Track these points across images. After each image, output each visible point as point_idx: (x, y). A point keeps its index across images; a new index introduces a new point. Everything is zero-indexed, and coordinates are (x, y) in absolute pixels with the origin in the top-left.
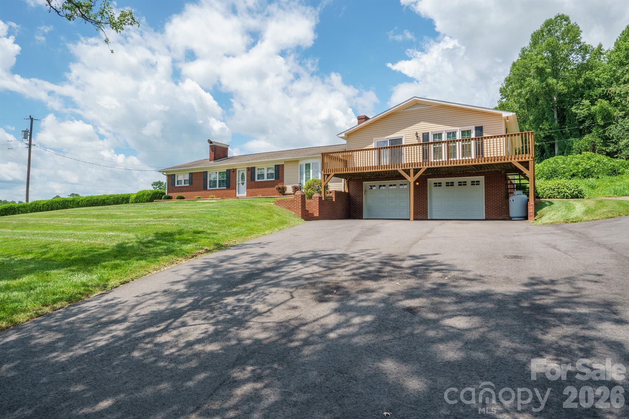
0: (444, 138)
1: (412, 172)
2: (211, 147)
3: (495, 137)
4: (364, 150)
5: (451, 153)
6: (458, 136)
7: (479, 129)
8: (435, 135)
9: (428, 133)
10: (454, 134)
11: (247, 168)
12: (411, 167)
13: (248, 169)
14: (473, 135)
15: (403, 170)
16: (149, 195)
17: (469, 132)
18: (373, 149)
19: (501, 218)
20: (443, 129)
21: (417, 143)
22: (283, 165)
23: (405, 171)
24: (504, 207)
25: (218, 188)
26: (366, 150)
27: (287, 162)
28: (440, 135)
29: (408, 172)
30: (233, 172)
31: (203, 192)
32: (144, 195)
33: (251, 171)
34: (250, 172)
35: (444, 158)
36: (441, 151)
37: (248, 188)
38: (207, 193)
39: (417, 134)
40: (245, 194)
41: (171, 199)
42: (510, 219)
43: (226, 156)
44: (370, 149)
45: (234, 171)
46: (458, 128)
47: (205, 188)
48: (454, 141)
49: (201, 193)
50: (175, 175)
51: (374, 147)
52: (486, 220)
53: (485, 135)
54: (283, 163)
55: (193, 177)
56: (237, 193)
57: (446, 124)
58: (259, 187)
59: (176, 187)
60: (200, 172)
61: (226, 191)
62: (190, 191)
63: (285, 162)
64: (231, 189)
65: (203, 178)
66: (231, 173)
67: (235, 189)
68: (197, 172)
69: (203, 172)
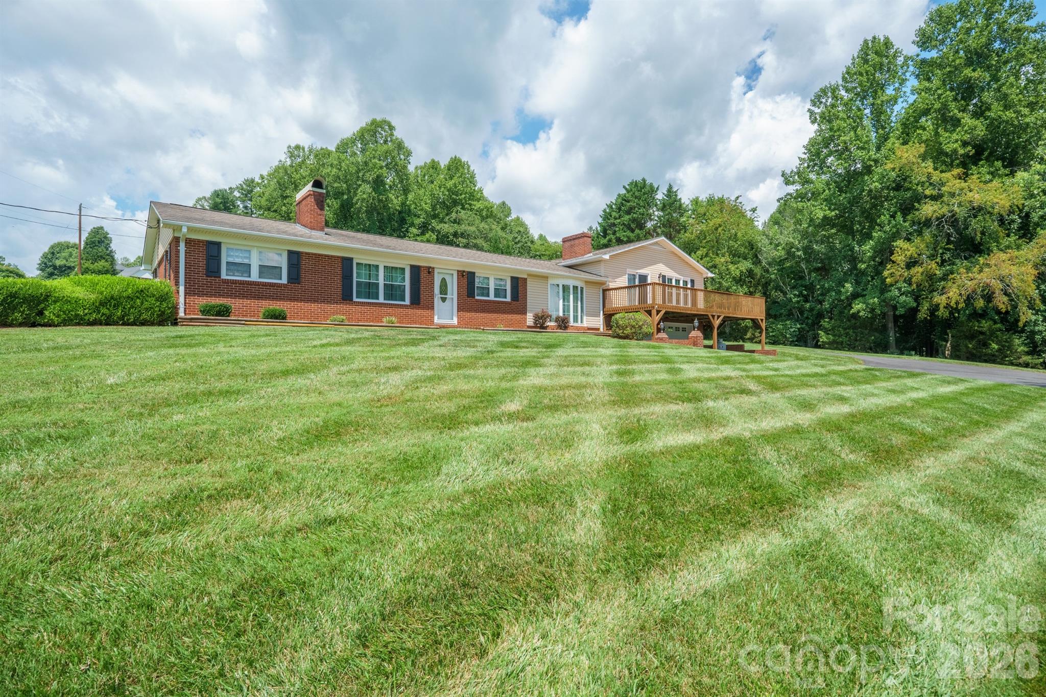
0: (674, 283)
7: (692, 282)
8: (669, 279)
9: (665, 275)
10: (679, 281)
11: (459, 271)
13: (461, 273)
14: (689, 287)
17: (686, 283)
20: (674, 276)
21: (658, 283)
22: (526, 279)
25: (382, 300)
30: (429, 272)
31: (341, 307)
33: (467, 278)
34: (464, 280)
37: (460, 309)
39: (658, 274)
40: (455, 321)
41: (229, 315)
46: (682, 278)
47: (346, 296)
48: (679, 288)
49: (333, 307)
50: (219, 243)
54: (526, 277)
55: (305, 264)
56: (436, 317)
57: (675, 271)
58: (483, 311)
59: (226, 282)
60: (328, 256)
61: (410, 311)
62: (290, 300)
63: (529, 275)
64: (423, 308)
65: (339, 271)
66: (423, 275)
67: (432, 308)
68: (320, 255)
69: (338, 257)
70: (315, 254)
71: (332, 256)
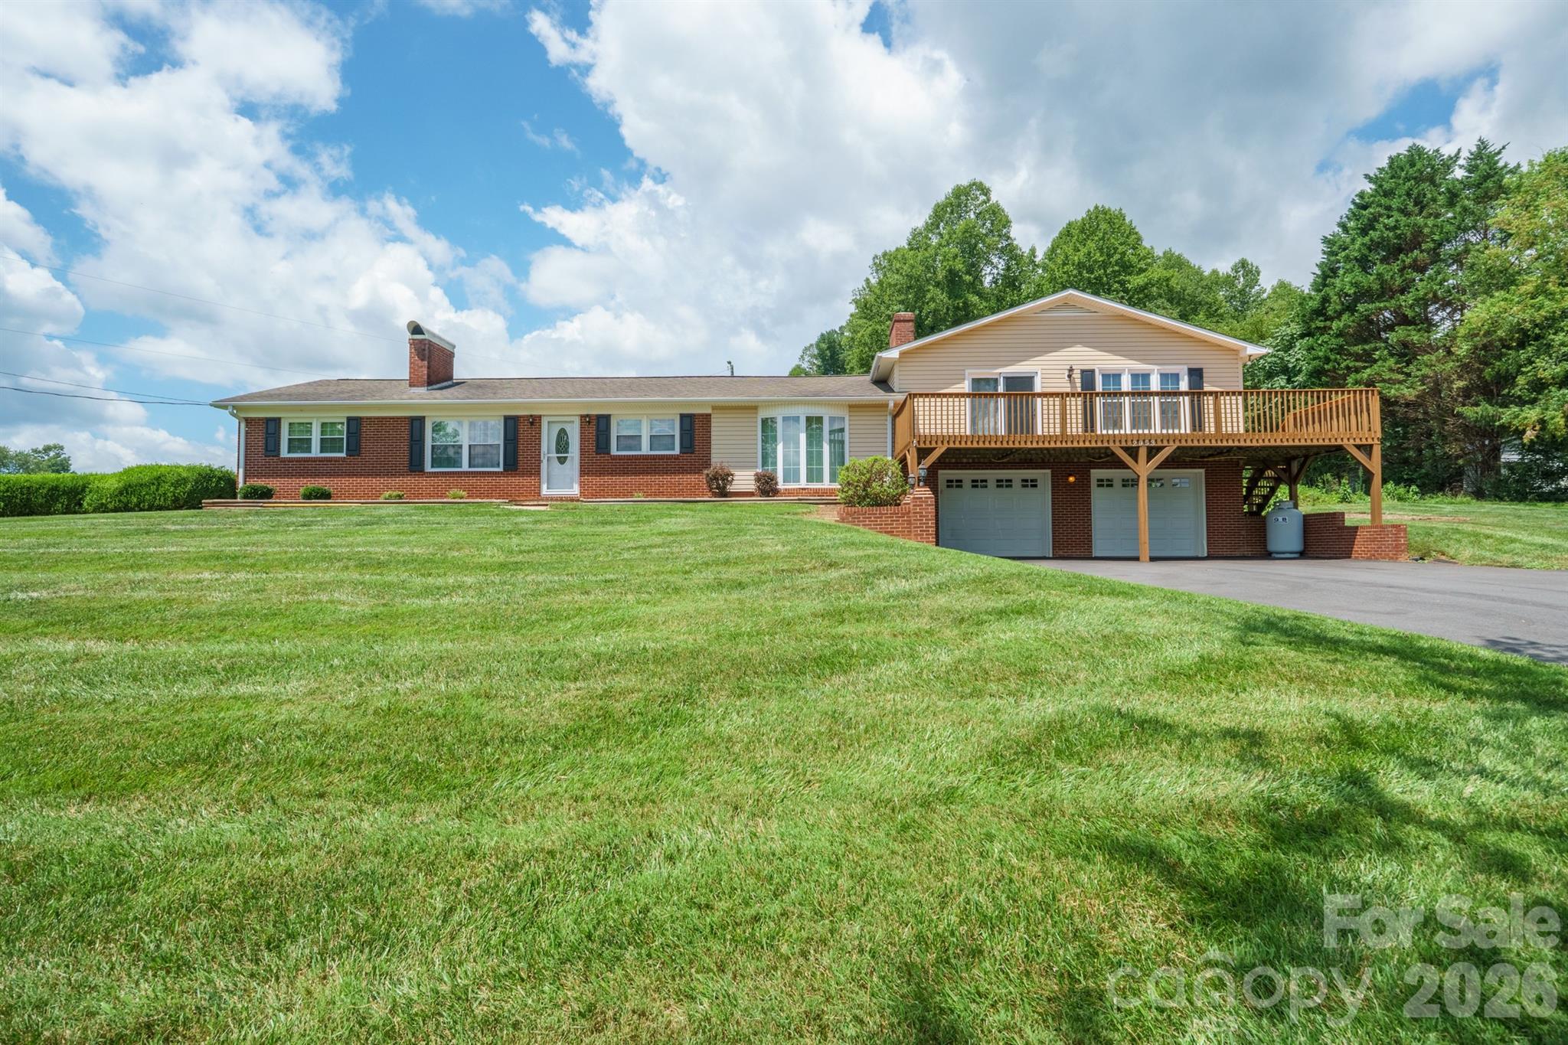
0: (1126, 385)
1: (1143, 454)
2: (413, 343)
3: (1228, 393)
4: (939, 395)
5: (1141, 418)
6: (1155, 384)
7: (1196, 374)
8: (1106, 377)
9: (1093, 371)
10: (1146, 377)
11: (582, 417)
12: (1141, 444)
13: (586, 420)
14: (1184, 386)
15: (1122, 448)
16: (181, 482)
17: (1176, 377)
18: (963, 395)
19: (1238, 554)
20: (1126, 366)
21: (1068, 390)
22: (709, 415)
23: (1126, 449)
24: (1243, 533)
25: (465, 467)
26: (945, 395)
27: (719, 408)
28: (1117, 377)
29: (1133, 452)
30: (532, 424)
31: (410, 481)
32: (159, 480)
33: (597, 427)
34: (593, 429)
35: (1185, 427)
36: (1177, 412)
37: (584, 471)
38: (423, 482)
39: (1071, 370)
40: (576, 490)
41: (270, 497)
42: (1267, 555)
43: (450, 378)
44: (957, 395)
45: (535, 421)
46: (1156, 367)
47: (415, 466)
48: (1115, 394)
49: (398, 481)
50: (279, 419)
51: (967, 391)
52: (1210, 557)
53: (1207, 388)
54: (709, 411)
55: (367, 430)
56: (544, 487)
57: (1129, 355)
58: (625, 472)
59: (284, 460)
60: (393, 418)
61: (503, 480)
62: (349, 476)
63: (714, 408)
64: (523, 475)
65: (406, 435)
66: (523, 428)
67: (538, 473)
68: (383, 418)
69: (405, 418)
70: (378, 418)
71: (398, 418)
